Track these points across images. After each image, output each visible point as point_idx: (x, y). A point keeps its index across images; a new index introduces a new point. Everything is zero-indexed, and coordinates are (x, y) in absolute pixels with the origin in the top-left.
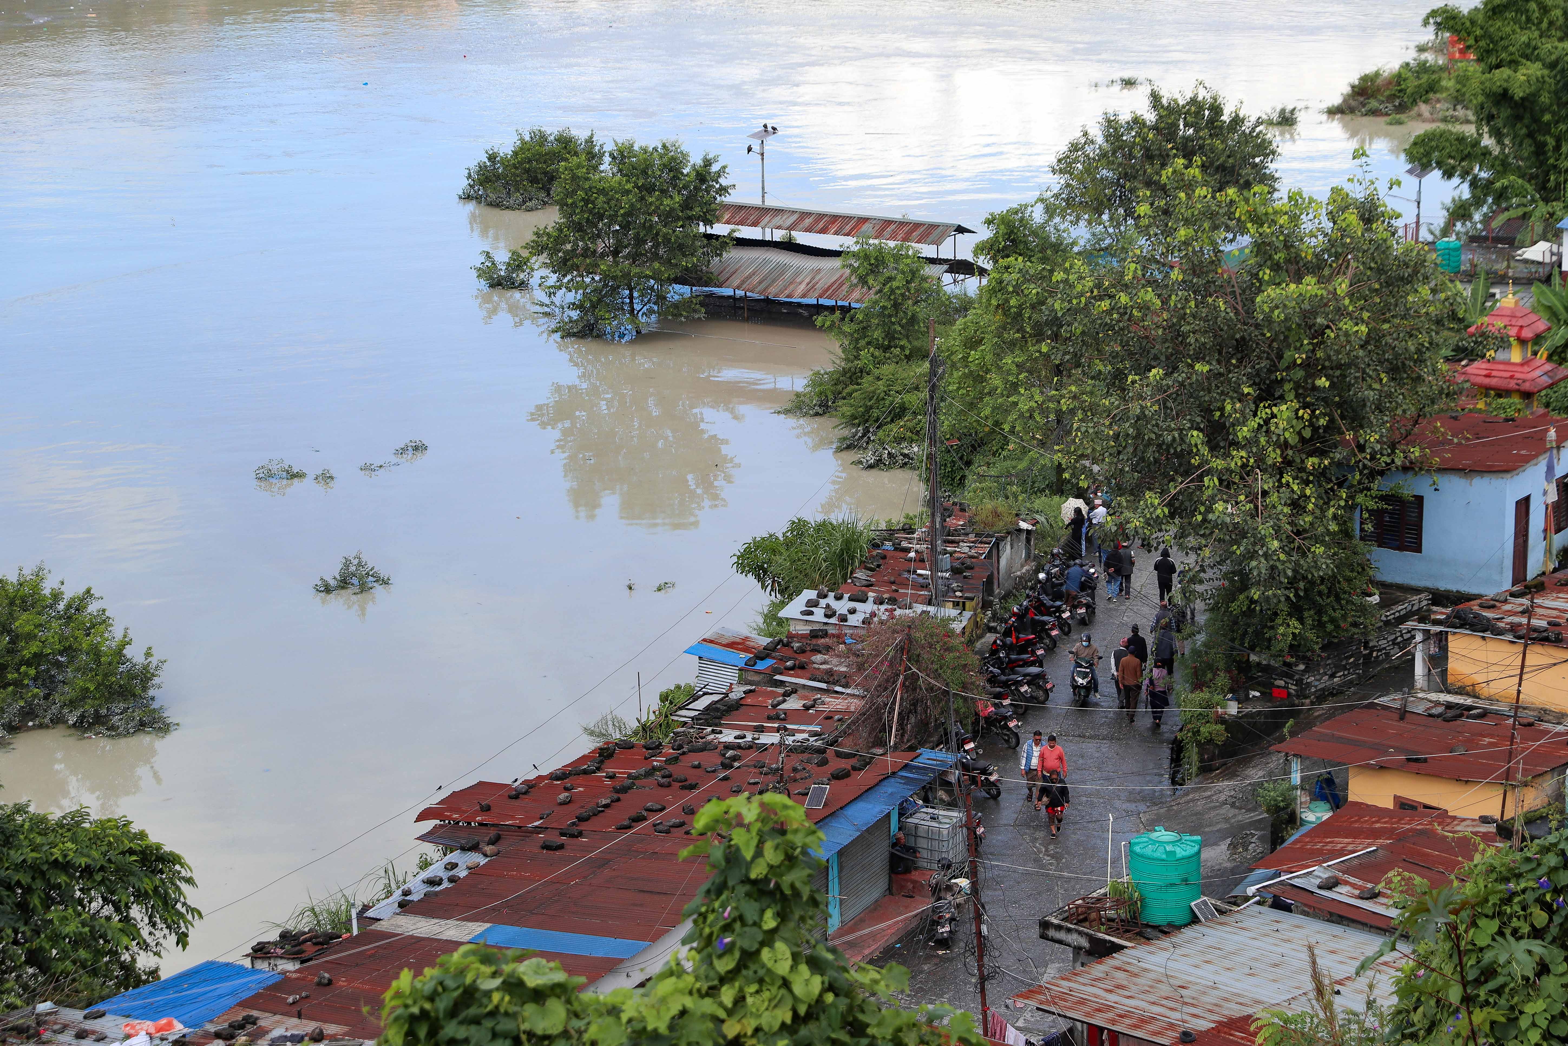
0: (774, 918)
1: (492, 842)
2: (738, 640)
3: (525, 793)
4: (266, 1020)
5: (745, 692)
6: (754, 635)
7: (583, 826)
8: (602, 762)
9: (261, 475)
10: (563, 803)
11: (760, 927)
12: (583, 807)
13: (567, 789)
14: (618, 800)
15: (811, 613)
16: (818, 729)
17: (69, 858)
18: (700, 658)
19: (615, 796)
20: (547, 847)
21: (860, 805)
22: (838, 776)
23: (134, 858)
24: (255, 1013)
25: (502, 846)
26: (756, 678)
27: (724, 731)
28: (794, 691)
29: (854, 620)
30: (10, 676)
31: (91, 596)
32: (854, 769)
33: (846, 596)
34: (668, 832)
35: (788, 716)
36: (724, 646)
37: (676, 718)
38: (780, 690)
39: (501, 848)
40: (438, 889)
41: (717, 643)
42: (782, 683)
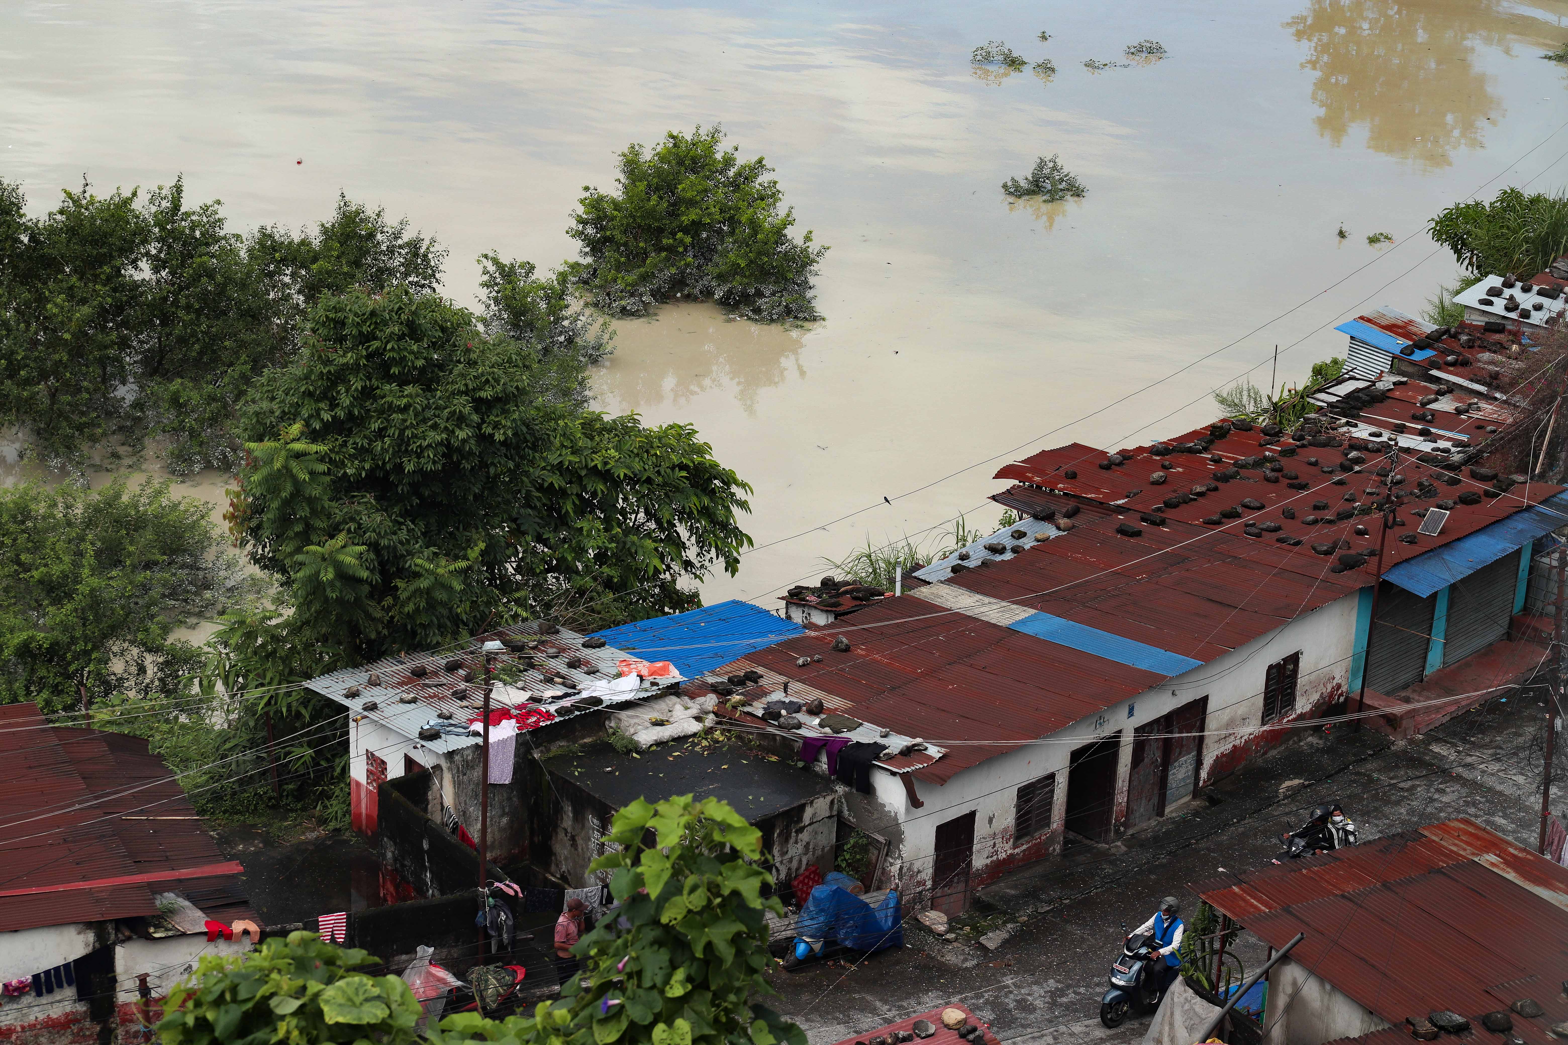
0: (683, 983)
1: (1068, 515)
2: (1400, 323)
3: (1120, 464)
4: (770, 678)
5: (1394, 384)
6: (1419, 319)
7: (1170, 514)
8: (1211, 442)
9: (979, 57)
10: (1156, 483)
11: (662, 992)
12: (1175, 491)
13: (1164, 467)
14: (1216, 489)
15: (1490, 303)
16: (1464, 438)
17: (609, 466)
18: (1352, 338)
19: (1213, 484)
20: (1122, 531)
21: (1482, 539)
22: (1469, 500)
23: (684, 474)
24: (760, 670)
25: (1079, 521)
26: (1410, 369)
27: (1360, 424)
28: (1450, 391)
29: (1537, 318)
30: (665, 241)
31: (763, 167)
32: (1487, 494)
33: (1536, 288)
34: (1258, 535)
35: (1437, 418)
36: (1383, 327)
37: (1312, 401)
38: (1434, 387)
39: (1077, 524)
40: (998, 558)
41: (1375, 324)
42: (1438, 380)
